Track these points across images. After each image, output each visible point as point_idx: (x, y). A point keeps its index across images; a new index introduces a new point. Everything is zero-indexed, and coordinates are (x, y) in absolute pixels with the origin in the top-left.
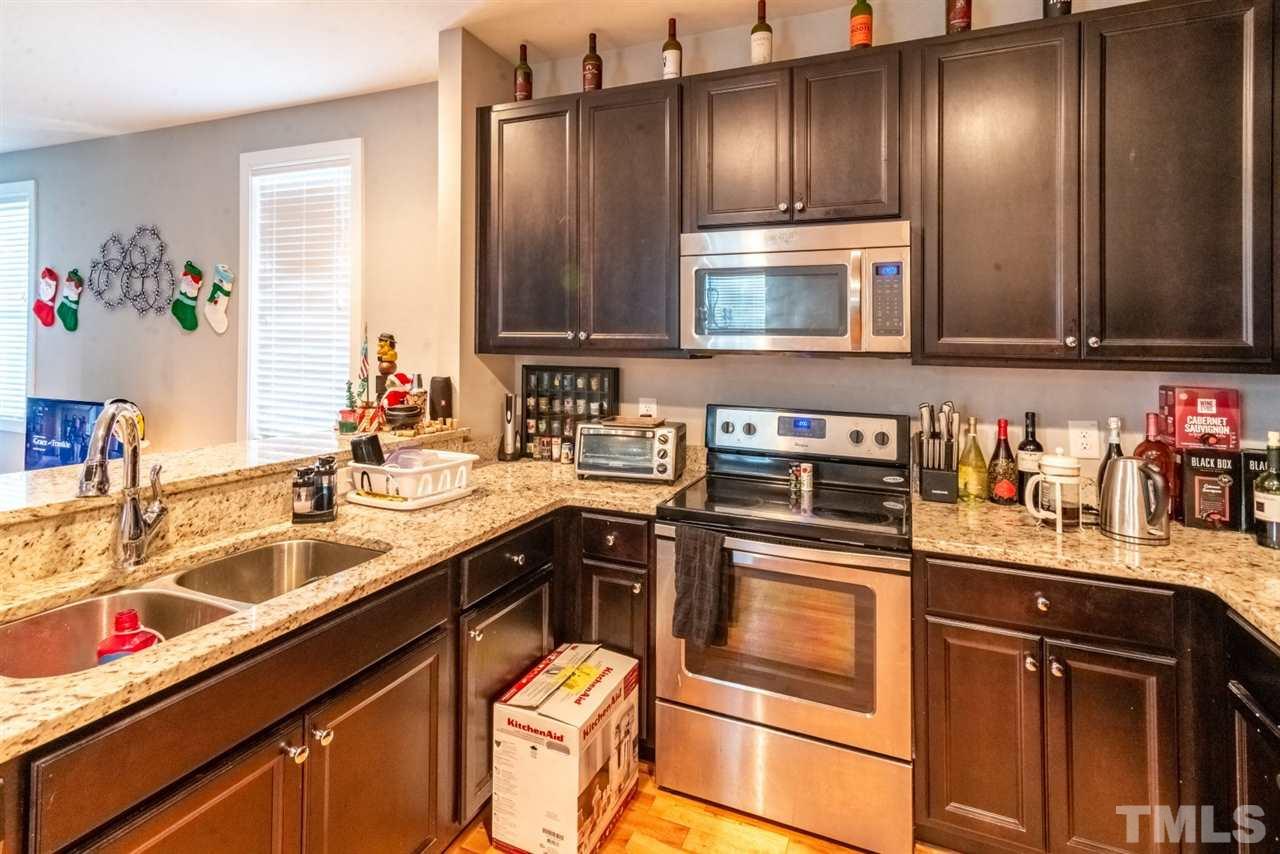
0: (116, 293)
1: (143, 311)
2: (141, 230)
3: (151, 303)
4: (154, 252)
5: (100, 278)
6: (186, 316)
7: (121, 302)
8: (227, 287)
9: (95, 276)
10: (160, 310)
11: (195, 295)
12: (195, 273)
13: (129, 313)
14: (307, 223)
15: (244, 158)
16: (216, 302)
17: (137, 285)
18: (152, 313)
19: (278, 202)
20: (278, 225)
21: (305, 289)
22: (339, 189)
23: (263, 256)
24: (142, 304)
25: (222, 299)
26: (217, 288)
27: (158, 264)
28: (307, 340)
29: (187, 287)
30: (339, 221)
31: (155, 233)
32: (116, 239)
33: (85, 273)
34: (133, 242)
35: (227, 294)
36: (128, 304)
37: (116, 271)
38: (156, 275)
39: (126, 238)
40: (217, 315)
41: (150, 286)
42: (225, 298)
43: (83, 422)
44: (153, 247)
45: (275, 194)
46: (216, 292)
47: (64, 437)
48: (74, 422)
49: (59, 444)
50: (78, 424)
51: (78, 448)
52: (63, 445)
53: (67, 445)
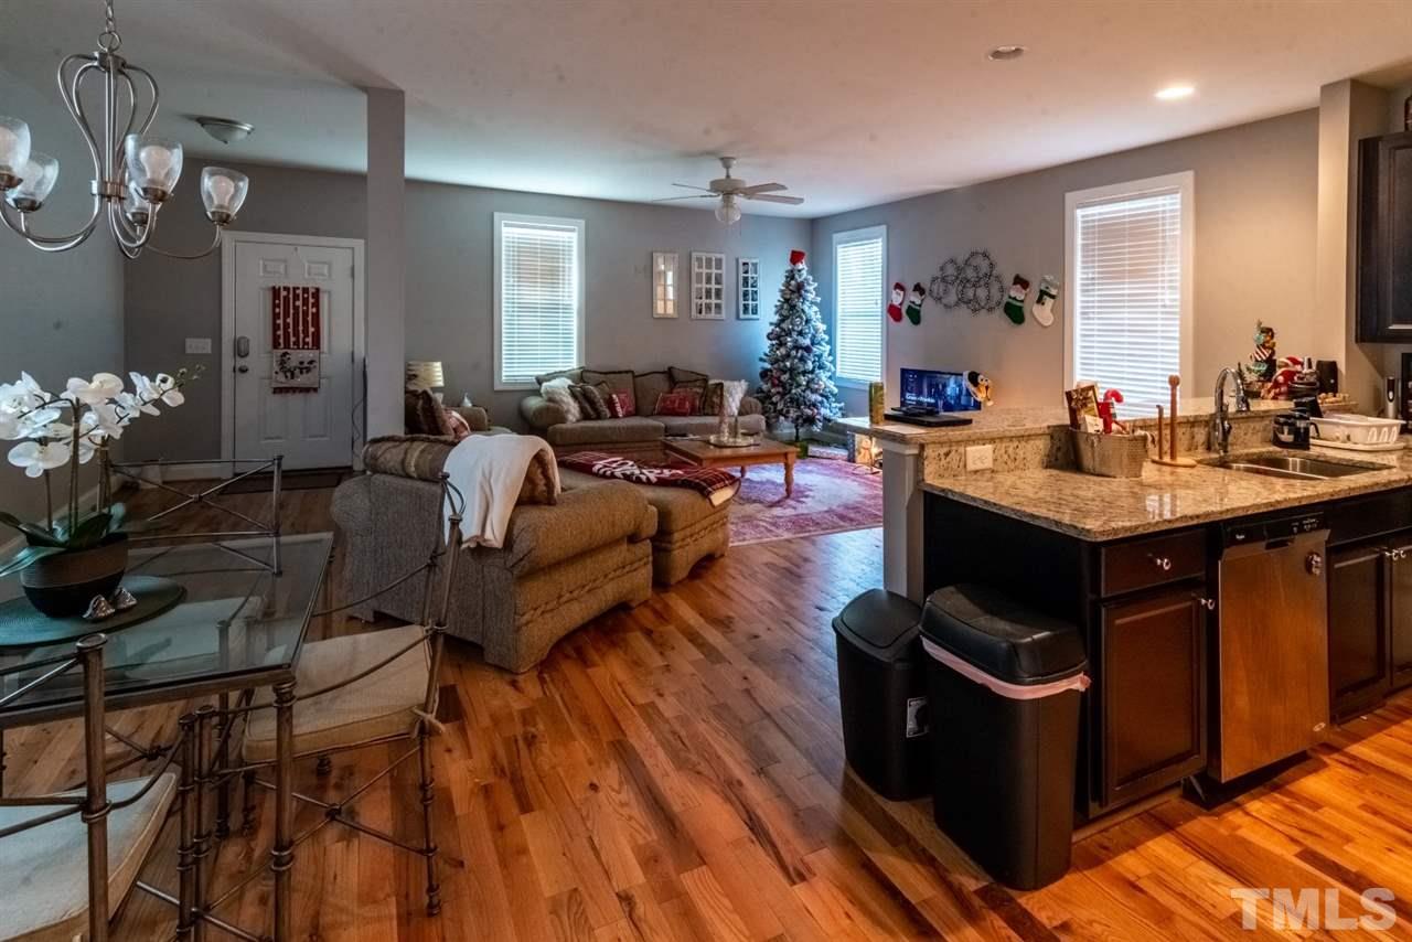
0: (952, 298)
1: (975, 311)
2: (973, 254)
3: (983, 304)
4: (984, 268)
5: (938, 288)
6: (1015, 314)
7: (957, 304)
8: (1054, 292)
9: (935, 287)
10: (990, 310)
11: (1022, 298)
12: (1021, 282)
13: (964, 311)
14: (1130, 241)
15: (1069, 196)
16: (1044, 304)
17: (970, 293)
18: (983, 312)
19: (1099, 226)
20: (1099, 244)
21: (1127, 292)
22: (1164, 212)
23: (1084, 268)
24: (975, 306)
25: (1049, 302)
26: (1043, 293)
27: (988, 278)
28: (1129, 331)
29: (1017, 293)
30: (1164, 237)
31: (985, 255)
32: (952, 261)
33: (926, 285)
34: (967, 262)
35: (1053, 297)
36: (963, 305)
37: (953, 283)
38: (987, 285)
39: (960, 260)
40: (1044, 313)
41: (982, 293)
42: (1052, 300)
43: (945, 386)
44: (984, 266)
45: (1094, 221)
46: (1043, 295)
47: (930, 395)
48: (937, 385)
49: (926, 400)
50: (940, 387)
51: (940, 403)
52: (929, 400)
53: (933, 401)
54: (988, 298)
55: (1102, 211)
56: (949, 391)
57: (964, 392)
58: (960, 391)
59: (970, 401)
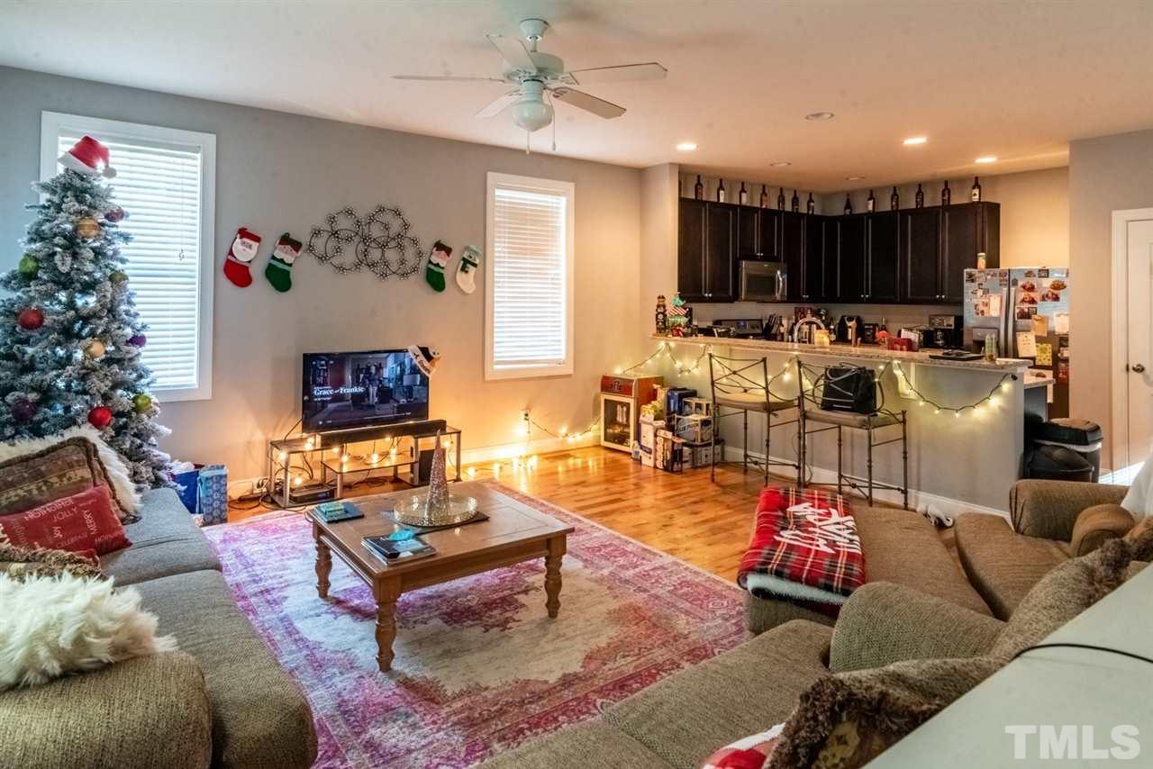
0: (348, 258)
1: (384, 275)
2: (380, 210)
3: (394, 268)
5: (324, 244)
6: (436, 281)
7: (357, 266)
8: (476, 260)
9: (319, 242)
10: (405, 275)
11: (445, 265)
12: (439, 246)
13: (367, 275)
14: (531, 225)
15: (490, 175)
16: (467, 272)
17: (376, 255)
18: (395, 277)
24: (382, 270)
25: (472, 269)
26: (467, 262)
27: (400, 239)
29: (439, 258)
31: (397, 213)
32: (348, 213)
33: (302, 237)
34: (372, 219)
35: (475, 265)
36: (365, 268)
37: (349, 239)
38: (400, 247)
39: (361, 214)
40: (467, 281)
41: (392, 255)
42: (475, 269)
43: (379, 368)
44: (396, 226)
45: (505, 202)
46: (466, 264)
47: (356, 382)
48: (368, 368)
49: (348, 390)
50: (373, 370)
51: (373, 390)
52: (355, 390)
53: (361, 390)
54: (403, 262)
55: (513, 195)
56: (386, 373)
57: (407, 371)
58: (403, 371)
59: (414, 380)
